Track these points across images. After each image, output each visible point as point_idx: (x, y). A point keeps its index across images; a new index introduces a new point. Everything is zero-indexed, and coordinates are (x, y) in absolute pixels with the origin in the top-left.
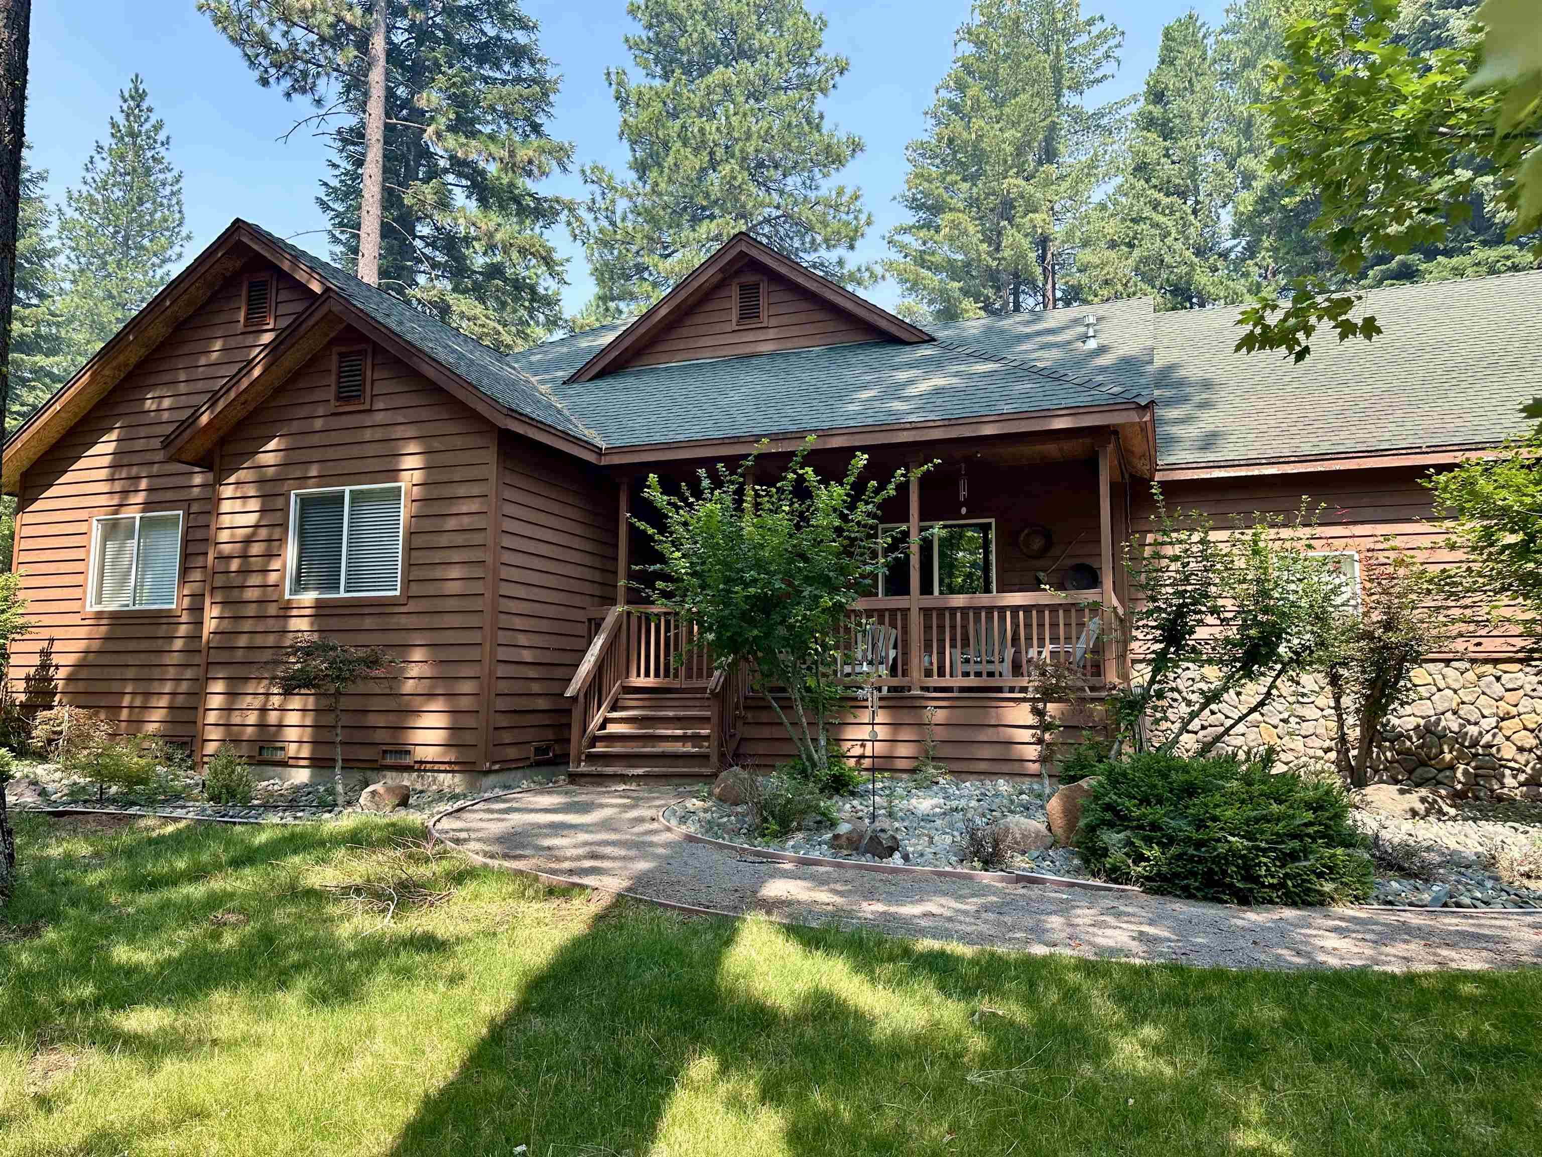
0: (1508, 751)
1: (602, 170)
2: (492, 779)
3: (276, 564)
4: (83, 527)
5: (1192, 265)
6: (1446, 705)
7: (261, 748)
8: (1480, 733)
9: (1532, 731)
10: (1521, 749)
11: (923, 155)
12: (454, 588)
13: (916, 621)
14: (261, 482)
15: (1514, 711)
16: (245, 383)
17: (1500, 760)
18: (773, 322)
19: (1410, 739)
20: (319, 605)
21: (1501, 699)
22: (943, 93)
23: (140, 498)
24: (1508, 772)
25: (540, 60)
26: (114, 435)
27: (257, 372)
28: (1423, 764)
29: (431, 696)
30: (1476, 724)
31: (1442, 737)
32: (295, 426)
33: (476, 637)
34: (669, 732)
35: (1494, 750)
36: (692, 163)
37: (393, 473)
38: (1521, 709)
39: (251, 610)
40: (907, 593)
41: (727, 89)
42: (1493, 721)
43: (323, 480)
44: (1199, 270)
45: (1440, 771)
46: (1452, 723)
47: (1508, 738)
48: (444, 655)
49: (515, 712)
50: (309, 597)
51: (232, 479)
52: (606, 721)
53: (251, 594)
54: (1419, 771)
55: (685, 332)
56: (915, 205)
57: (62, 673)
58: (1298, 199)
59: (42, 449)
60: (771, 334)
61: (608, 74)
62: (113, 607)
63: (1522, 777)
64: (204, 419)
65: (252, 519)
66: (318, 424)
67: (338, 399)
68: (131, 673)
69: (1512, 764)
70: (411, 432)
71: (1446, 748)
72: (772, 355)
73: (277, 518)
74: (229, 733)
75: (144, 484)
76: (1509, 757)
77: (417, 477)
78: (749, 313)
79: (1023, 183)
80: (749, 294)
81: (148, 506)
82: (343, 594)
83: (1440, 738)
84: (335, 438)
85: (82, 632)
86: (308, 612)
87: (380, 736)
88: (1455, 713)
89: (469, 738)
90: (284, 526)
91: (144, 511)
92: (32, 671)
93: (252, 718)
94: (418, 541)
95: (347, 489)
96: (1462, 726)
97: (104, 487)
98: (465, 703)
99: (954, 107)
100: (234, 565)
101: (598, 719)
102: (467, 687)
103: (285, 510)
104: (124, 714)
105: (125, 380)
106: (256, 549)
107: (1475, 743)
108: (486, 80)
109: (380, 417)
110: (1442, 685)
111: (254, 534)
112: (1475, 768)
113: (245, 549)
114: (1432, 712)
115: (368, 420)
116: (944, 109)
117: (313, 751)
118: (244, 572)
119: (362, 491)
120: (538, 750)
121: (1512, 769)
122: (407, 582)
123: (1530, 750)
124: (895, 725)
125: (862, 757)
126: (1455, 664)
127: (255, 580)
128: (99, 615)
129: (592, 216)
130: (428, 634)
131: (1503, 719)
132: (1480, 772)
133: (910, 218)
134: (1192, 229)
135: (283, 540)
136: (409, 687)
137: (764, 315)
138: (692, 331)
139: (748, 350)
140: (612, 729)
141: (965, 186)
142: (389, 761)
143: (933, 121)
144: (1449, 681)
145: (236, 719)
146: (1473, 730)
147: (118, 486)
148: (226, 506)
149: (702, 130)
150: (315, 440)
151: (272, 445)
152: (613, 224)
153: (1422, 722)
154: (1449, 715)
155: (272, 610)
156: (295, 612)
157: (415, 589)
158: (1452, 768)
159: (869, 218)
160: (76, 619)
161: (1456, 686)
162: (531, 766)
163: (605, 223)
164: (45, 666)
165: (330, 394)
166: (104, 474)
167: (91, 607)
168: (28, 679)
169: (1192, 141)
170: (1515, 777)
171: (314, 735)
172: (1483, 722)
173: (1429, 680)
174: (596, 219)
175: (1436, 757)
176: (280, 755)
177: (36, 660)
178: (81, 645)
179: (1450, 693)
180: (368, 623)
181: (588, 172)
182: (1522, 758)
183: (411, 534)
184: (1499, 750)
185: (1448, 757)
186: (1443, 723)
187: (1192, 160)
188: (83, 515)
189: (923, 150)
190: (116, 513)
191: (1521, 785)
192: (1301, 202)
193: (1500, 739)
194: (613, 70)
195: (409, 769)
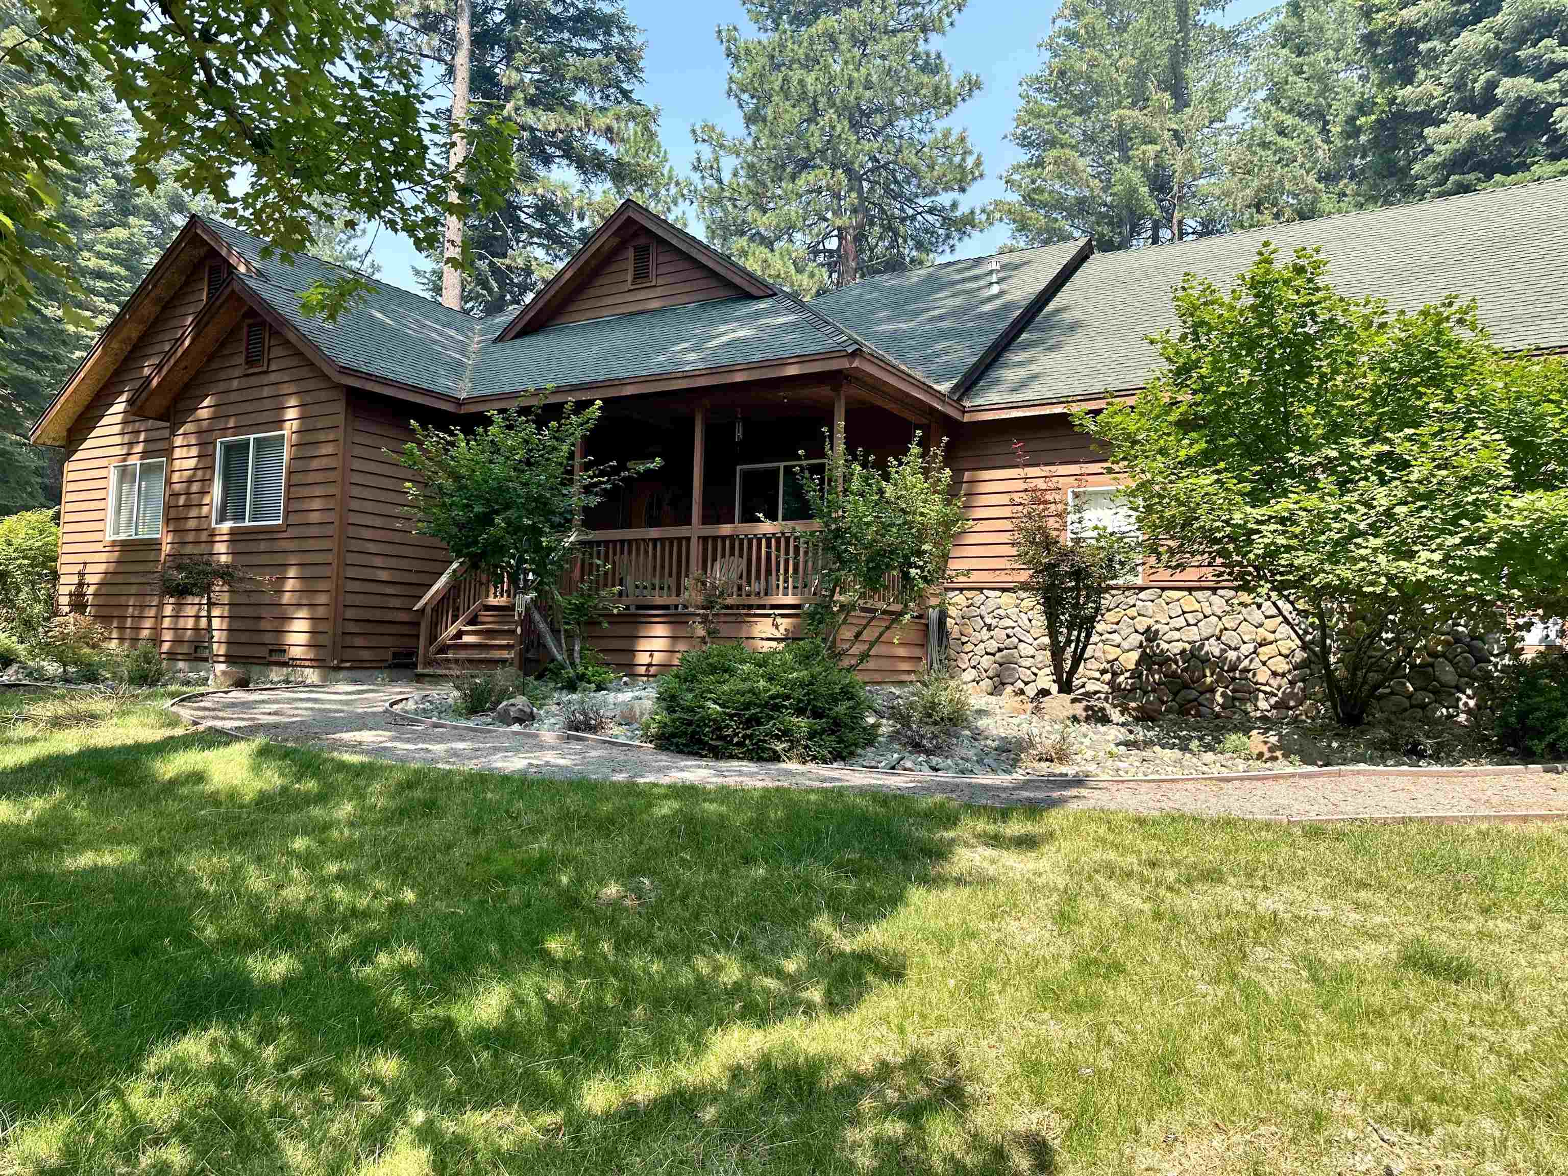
0: (1263, 676)
1: (713, 129)
2: (342, 674)
3: (206, 500)
4: (103, 473)
5: (1314, 191)
6: (1210, 631)
7: (196, 648)
8: (1239, 658)
9: (1286, 657)
10: (1275, 674)
11: (1039, 90)
12: (315, 517)
13: (695, 548)
14: (198, 432)
15: (1271, 637)
16: (180, 352)
17: (1256, 683)
18: (661, 281)
19: (1176, 663)
20: (233, 532)
21: (1261, 625)
22: (1061, 23)
23: (139, 448)
24: (1261, 695)
25: (628, 28)
26: (124, 397)
27: (187, 343)
28: (1186, 686)
29: (299, 605)
30: (1236, 649)
31: (1205, 660)
32: (222, 386)
33: (328, 558)
34: (497, 642)
35: (1250, 675)
36: (795, 114)
37: (279, 423)
38: (1278, 635)
39: (191, 537)
40: (689, 523)
41: (832, 39)
42: (1251, 647)
43: (238, 429)
44: (1324, 197)
45: (1202, 693)
46: (1213, 648)
47: (1264, 664)
48: (308, 572)
49: (368, 621)
50: (226, 526)
51: (181, 431)
52: (460, 634)
53: (192, 524)
54: (1183, 693)
55: (592, 292)
56: (1025, 142)
57: (91, 590)
58: (1373, 117)
59: (79, 410)
60: (659, 292)
61: (719, 32)
62: (123, 537)
63: (1273, 700)
64: (155, 382)
65: (192, 463)
66: (235, 384)
67: (247, 363)
68: (133, 590)
69: (1267, 689)
70: (292, 388)
71: (1208, 673)
72: (661, 310)
73: (206, 462)
74: (176, 635)
75: (142, 437)
76: (1263, 681)
77: (295, 425)
78: (641, 274)
79: (1137, 113)
80: (642, 254)
81: (145, 454)
82: (247, 523)
83: (1203, 662)
84: (245, 395)
85: (103, 557)
86: (225, 538)
87: (268, 638)
88: (1218, 639)
89: (322, 640)
90: (212, 468)
91: (142, 458)
92: (73, 588)
93: (190, 623)
94: (296, 479)
95: (252, 437)
96: (1223, 651)
97: (118, 440)
98: (321, 612)
99: (1071, 36)
100: (182, 501)
101: (452, 630)
102: (322, 599)
103: (213, 455)
104: (129, 622)
105: (131, 352)
106: (195, 487)
107: (1233, 668)
108: (579, 52)
109: (273, 377)
110: (1208, 611)
111: (194, 475)
112: (1233, 691)
113: (188, 488)
114: (1197, 638)
115: (266, 379)
116: (1060, 41)
117: (228, 650)
118: (187, 506)
119: (264, 438)
120: (395, 655)
121: (1265, 693)
122: (287, 513)
123: (1283, 675)
124: (674, 638)
125: (650, 665)
126: (1220, 592)
127: (194, 513)
128: (114, 543)
129: (699, 175)
130: (300, 555)
131: (1261, 645)
132: (1238, 695)
133: (1022, 156)
134: (1320, 152)
135: (211, 480)
136: (286, 598)
137: (653, 272)
138: (598, 292)
139: (640, 307)
140: (466, 639)
141: (1078, 120)
142: (274, 659)
143: (1049, 54)
144: (1215, 608)
145: (181, 623)
146: (1232, 655)
147: (126, 439)
148: (177, 453)
149: (801, 82)
150: (233, 397)
151: (206, 403)
152: (720, 181)
153: (1188, 647)
154: (1212, 640)
155: (204, 536)
156: (218, 538)
157: (293, 519)
158: (1213, 691)
159: (978, 158)
160: (99, 547)
161: (1219, 613)
162: (389, 667)
163: (710, 182)
164: (81, 585)
165: (241, 359)
166: (117, 429)
167: (109, 537)
168: (70, 595)
169: (1320, 56)
170: (1267, 700)
171: (228, 637)
172: (1244, 647)
173: (1197, 606)
174: (703, 177)
175: (1199, 680)
176: (206, 654)
177: (75, 579)
178: (102, 568)
179: (1214, 619)
180: (263, 546)
181: (699, 132)
182: (1275, 682)
183: (290, 473)
184: (1254, 675)
185: (1209, 680)
186: (1206, 648)
187: (1321, 78)
188: (104, 462)
189: (1037, 83)
190: (125, 460)
191: (1272, 707)
192: (1378, 121)
193: (1256, 664)
194: (724, 27)
195: (285, 664)
